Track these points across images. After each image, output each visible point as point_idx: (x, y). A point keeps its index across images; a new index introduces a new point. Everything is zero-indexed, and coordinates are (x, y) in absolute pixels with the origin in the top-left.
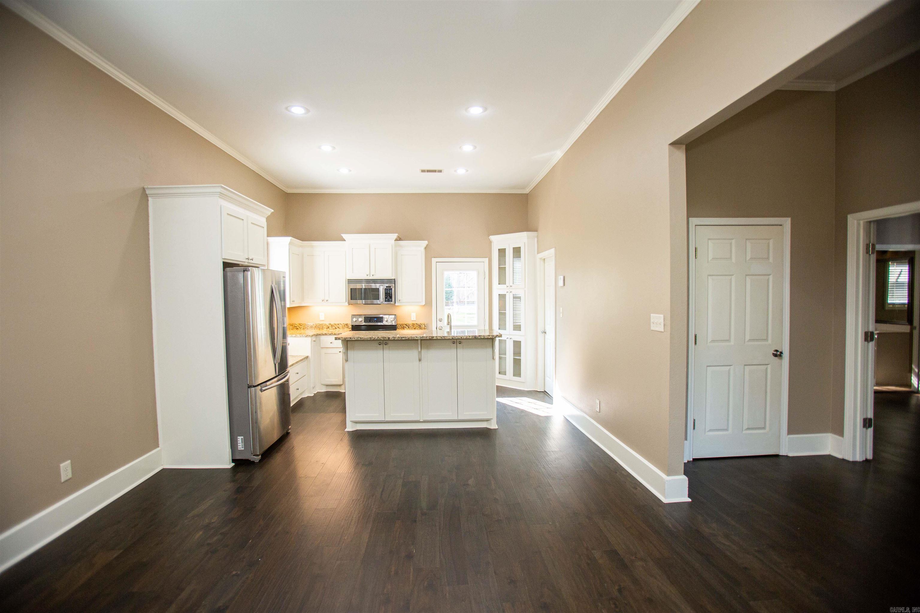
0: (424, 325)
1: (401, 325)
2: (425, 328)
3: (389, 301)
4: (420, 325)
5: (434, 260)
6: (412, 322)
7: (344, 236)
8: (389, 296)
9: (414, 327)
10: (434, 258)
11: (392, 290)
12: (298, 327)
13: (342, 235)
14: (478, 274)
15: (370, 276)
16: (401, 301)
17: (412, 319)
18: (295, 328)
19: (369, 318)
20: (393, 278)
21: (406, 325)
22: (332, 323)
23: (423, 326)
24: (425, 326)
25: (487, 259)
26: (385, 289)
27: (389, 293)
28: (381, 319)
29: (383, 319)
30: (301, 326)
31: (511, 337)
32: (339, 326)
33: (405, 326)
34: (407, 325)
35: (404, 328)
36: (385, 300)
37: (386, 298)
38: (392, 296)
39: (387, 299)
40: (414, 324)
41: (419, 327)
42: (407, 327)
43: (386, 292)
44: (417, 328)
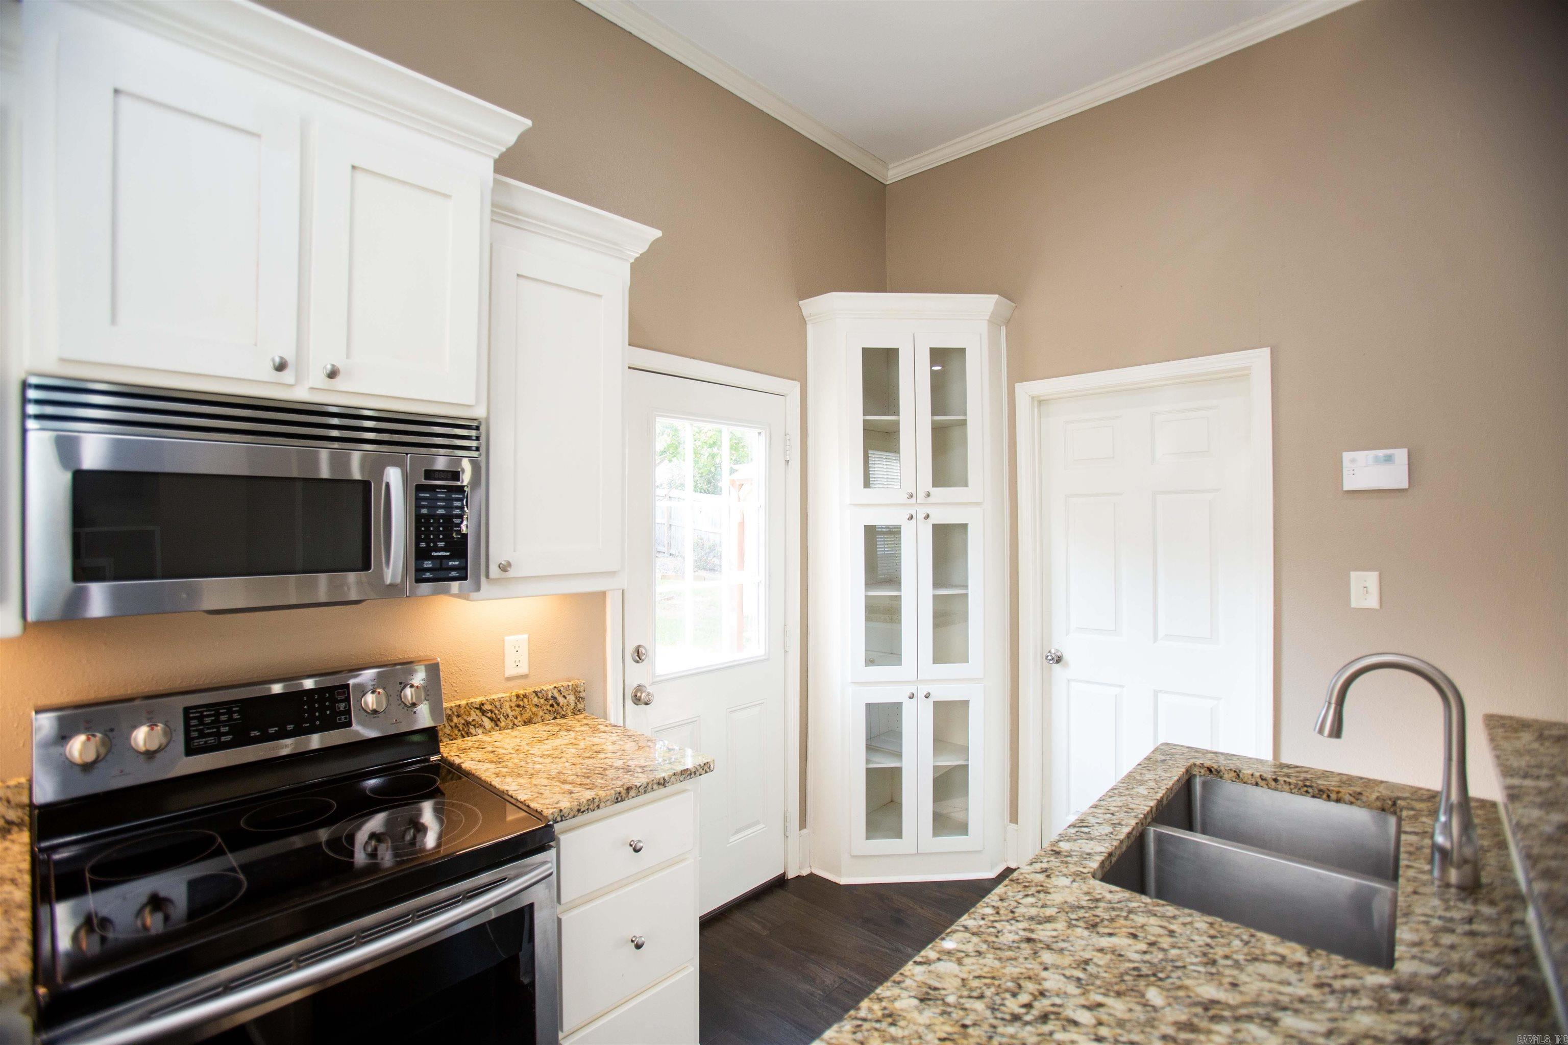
0: (575, 690)
1: (449, 718)
2: (580, 706)
3: (441, 573)
4: (554, 698)
6: (515, 683)
8: (448, 538)
9: (526, 716)
11: (463, 500)
14: (770, 445)
17: (510, 671)
19: (230, 712)
21: (480, 708)
23: (571, 698)
24: (579, 699)
26: (421, 488)
27: (447, 519)
28: (332, 708)
29: (347, 699)
31: (925, 689)
33: (474, 716)
34: (483, 712)
35: (472, 730)
36: (419, 570)
37: (421, 554)
38: (464, 536)
39: (428, 564)
40: (525, 696)
41: (552, 706)
42: (485, 719)
43: (424, 507)
44: (541, 713)
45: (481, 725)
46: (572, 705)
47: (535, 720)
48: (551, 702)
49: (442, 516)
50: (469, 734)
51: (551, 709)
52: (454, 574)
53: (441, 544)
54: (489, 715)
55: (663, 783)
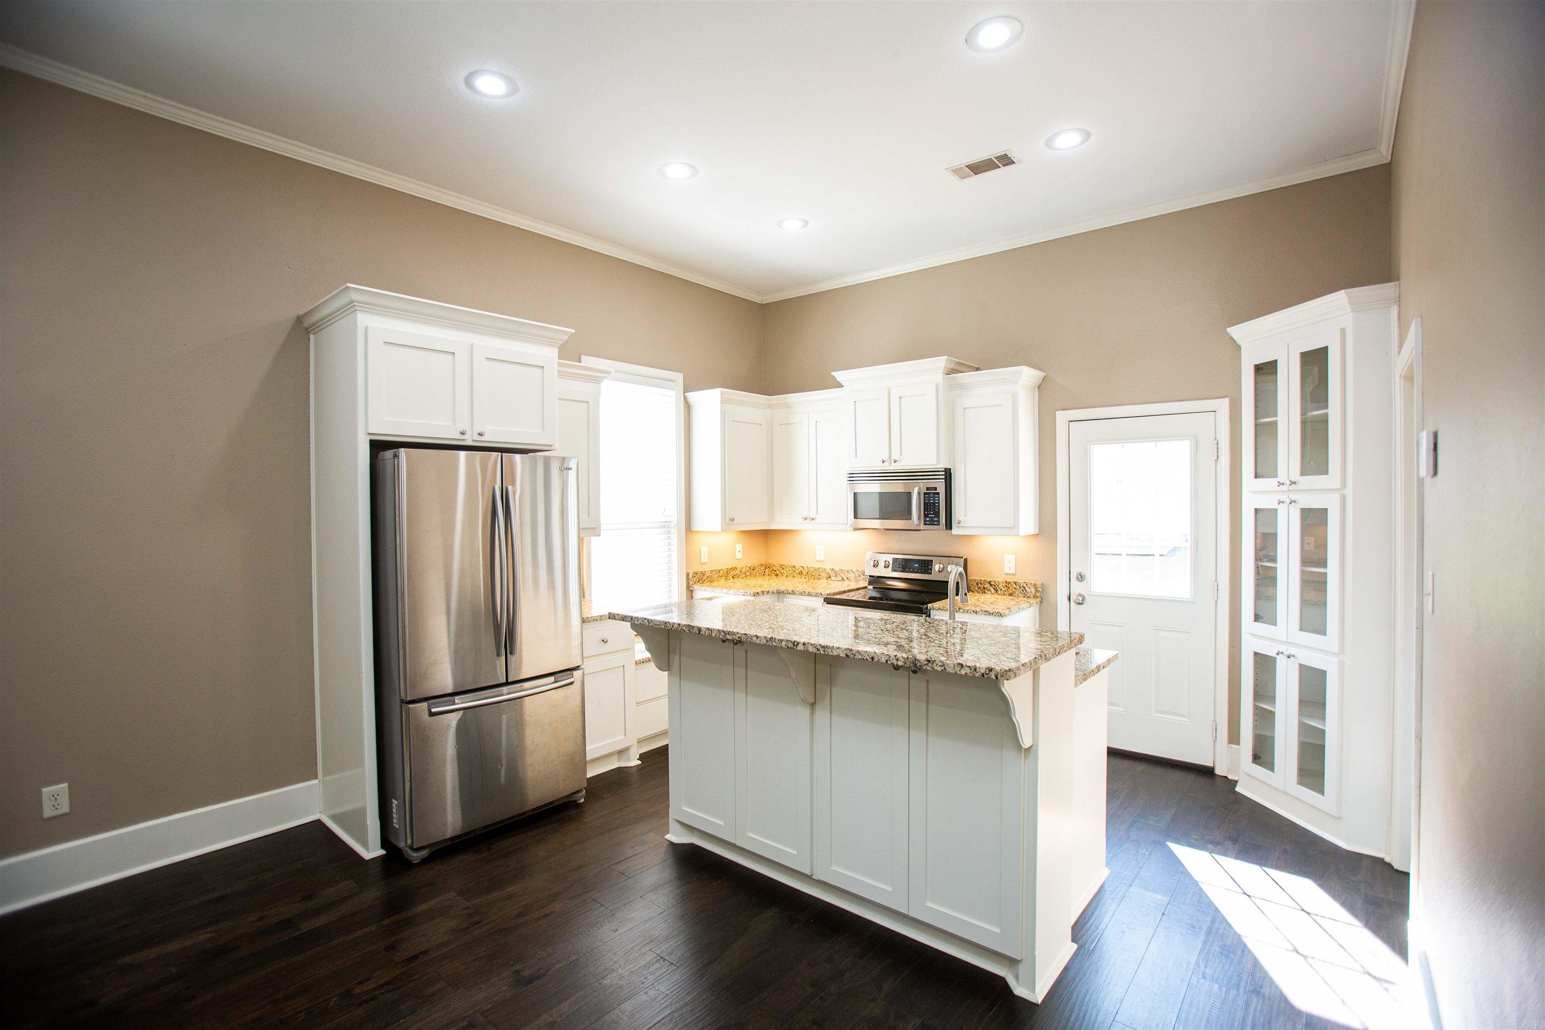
0: (1035, 586)
1: (977, 584)
2: (1038, 595)
3: (932, 523)
4: (1024, 587)
5: (1062, 417)
6: (1007, 576)
7: (839, 376)
8: (934, 510)
9: (1010, 591)
10: (1063, 410)
11: (939, 497)
12: (778, 572)
13: (833, 373)
14: (1196, 448)
15: (890, 464)
16: (962, 524)
17: (1007, 571)
18: (774, 574)
19: (903, 562)
20: (942, 466)
21: (990, 583)
22: (837, 568)
23: (1033, 590)
24: (1037, 591)
25: (1226, 401)
26: (925, 494)
27: (934, 503)
28: (927, 567)
29: (931, 565)
30: (783, 569)
32: (849, 575)
33: (987, 586)
34: (991, 585)
35: (986, 591)
36: (925, 521)
37: (926, 516)
38: (939, 510)
39: (928, 519)
40: (1009, 583)
41: (1023, 590)
42: (991, 588)
43: (926, 500)
44: (1017, 593)
45: (990, 590)
46: (1033, 593)
47: (1014, 595)
48: (1022, 589)
49: (931, 503)
50: (985, 593)
51: (1022, 592)
52: (936, 523)
53: (932, 513)
54: (993, 587)
55: (976, 612)
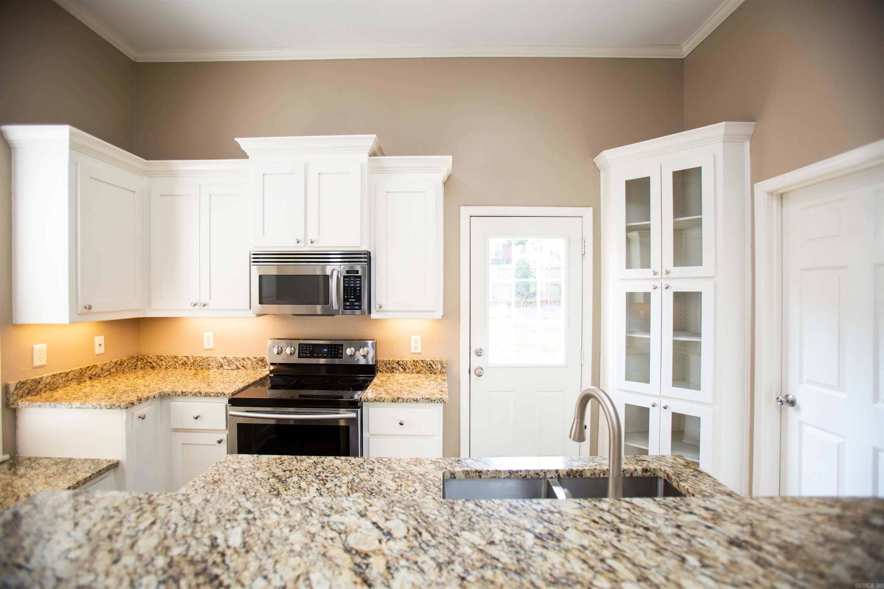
0: (441, 363)
1: (386, 364)
2: (443, 370)
3: (352, 307)
4: (431, 365)
5: (465, 212)
6: (414, 355)
7: (241, 141)
8: (355, 295)
9: (418, 369)
10: (465, 205)
11: (361, 281)
12: (154, 364)
13: (236, 139)
14: (569, 245)
15: (306, 244)
16: (383, 309)
17: (413, 350)
18: (148, 366)
19: (310, 347)
20: (364, 248)
21: (398, 363)
22: (230, 356)
23: (439, 366)
24: (443, 367)
25: (590, 210)
26: (344, 277)
27: (355, 287)
28: (338, 351)
29: (342, 349)
30: (162, 360)
31: (665, 403)
32: (245, 363)
33: (395, 365)
34: (399, 365)
35: (395, 371)
36: (345, 306)
37: (345, 300)
38: (361, 294)
39: (348, 304)
40: (417, 361)
41: (430, 368)
42: (399, 367)
43: (346, 283)
44: (424, 370)
45: (398, 370)
46: (440, 369)
47: (421, 372)
48: (429, 366)
49: (352, 287)
50: (393, 372)
51: (429, 369)
52: (357, 307)
53: (352, 297)
54: (402, 366)
